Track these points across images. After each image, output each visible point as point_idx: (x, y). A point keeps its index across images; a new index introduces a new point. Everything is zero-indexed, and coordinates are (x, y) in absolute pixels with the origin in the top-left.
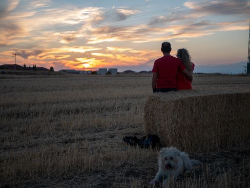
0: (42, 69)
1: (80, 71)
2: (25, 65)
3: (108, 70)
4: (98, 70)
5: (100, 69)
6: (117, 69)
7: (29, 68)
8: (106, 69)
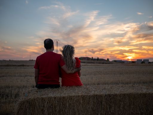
0: (102, 60)
1: (125, 61)
2: (92, 58)
3: (143, 60)
4: (136, 60)
5: (137, 60)
6: (148, 60)
7: (95, 59)
8: (142, 60)
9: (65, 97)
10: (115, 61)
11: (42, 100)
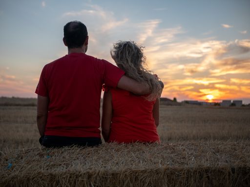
1: (202, 102)
3: (232, 101)
4: (221, 101)
8: (230, 101)
9: (117, 174)
10: (187, 102)
11: (51, 180)
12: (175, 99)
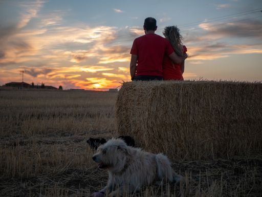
0: (50, 88)
2: (33, 84)
4: (108, 90)
7: (37, 87)
12: (61, 87)
